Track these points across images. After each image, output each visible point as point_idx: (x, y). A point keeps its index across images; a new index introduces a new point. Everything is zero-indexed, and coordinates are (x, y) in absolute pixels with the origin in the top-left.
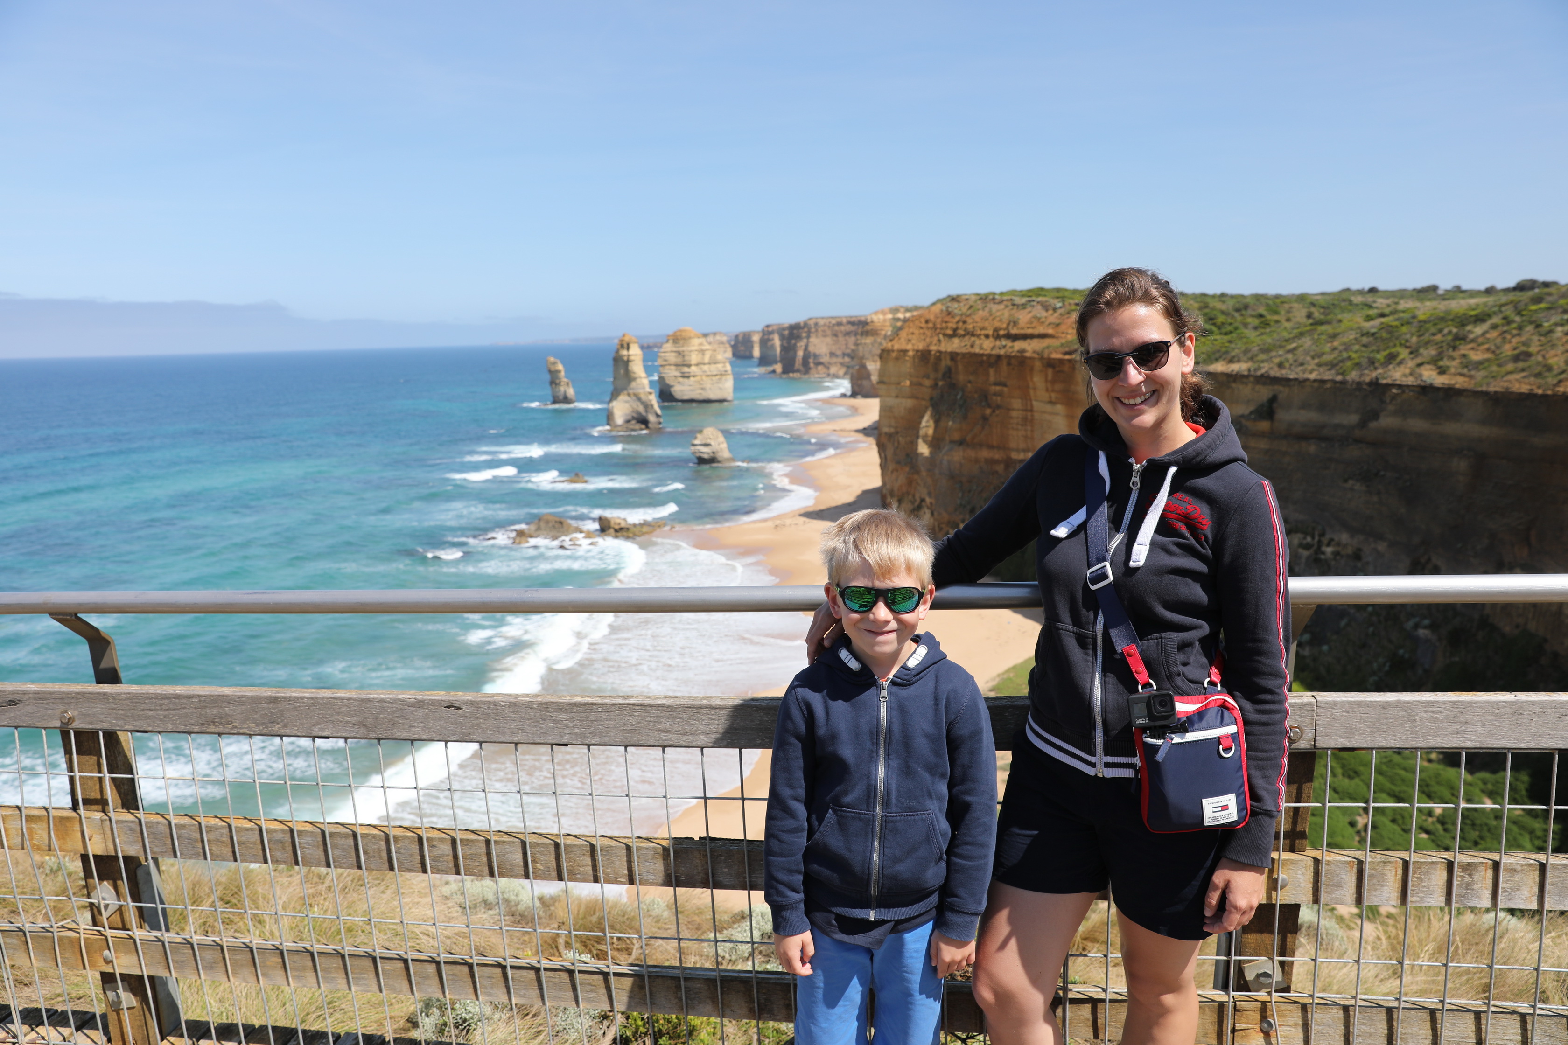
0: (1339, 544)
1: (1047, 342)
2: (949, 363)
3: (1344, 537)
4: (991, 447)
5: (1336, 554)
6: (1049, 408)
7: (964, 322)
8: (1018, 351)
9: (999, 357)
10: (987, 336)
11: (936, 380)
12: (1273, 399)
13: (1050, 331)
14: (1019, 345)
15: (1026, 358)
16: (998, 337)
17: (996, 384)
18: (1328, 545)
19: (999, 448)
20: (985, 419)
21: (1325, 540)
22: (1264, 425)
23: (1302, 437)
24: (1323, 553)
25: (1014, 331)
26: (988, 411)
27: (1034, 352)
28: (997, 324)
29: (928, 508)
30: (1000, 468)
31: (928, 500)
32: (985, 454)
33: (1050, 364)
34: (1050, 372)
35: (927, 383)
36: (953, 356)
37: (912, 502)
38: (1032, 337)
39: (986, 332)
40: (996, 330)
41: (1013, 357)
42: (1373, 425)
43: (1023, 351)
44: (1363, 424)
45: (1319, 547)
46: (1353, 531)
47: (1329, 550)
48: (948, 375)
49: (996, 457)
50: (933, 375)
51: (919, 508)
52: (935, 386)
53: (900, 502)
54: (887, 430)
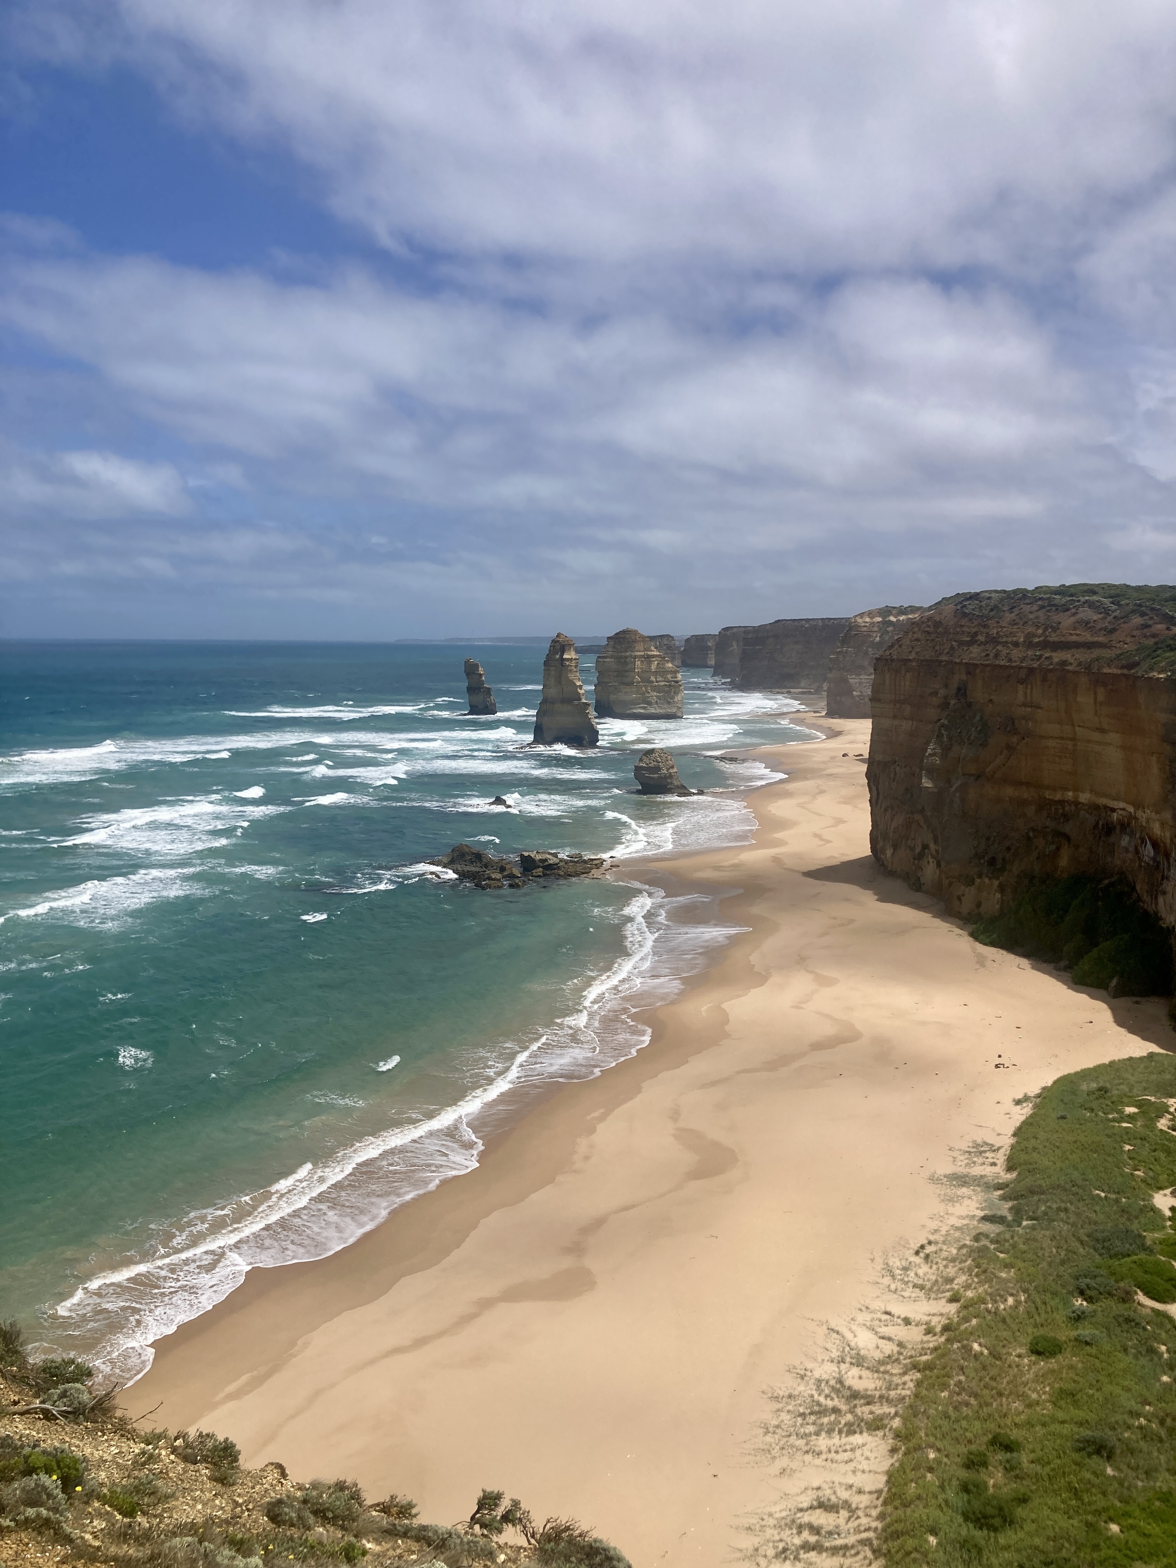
1: (1097, 653)
2: (964, 677)
4: (1018, 783)
6: (1096, 736)
7: (985, 626)
8: (1057, 664)
9: (1031, 671)
10: (1016, 644)
11: (946, 697)
13: (1101, 639)
14: (1058, 656)
15: (1069, 671)
16: (1030, 645)
17: (1024, 705)
19: (1028, 784)
20: (1010, 748)
25: (1054, 638)
26: (1015, 739)
27: (1080, 664)
28: (1031, 629)
29: (933, 857)
30: (1031, 810)
31: (932, 846)
32: (1009, 791)
33: (1098, 680)
34: (1101, 691)
35: (935, 701)
36: (971, 669)
37: (912, 849)
38: (1077, 645)
39: (1015, 639)
40: (1029, 636)
41: (1051, 671)
43: (1064, 663)
48: (962, 691)
49: (1026, 796)
50: (942, 692)
51: (921, 856)
52: (945, 706)
53: (895, 847)
54: (879, 757)
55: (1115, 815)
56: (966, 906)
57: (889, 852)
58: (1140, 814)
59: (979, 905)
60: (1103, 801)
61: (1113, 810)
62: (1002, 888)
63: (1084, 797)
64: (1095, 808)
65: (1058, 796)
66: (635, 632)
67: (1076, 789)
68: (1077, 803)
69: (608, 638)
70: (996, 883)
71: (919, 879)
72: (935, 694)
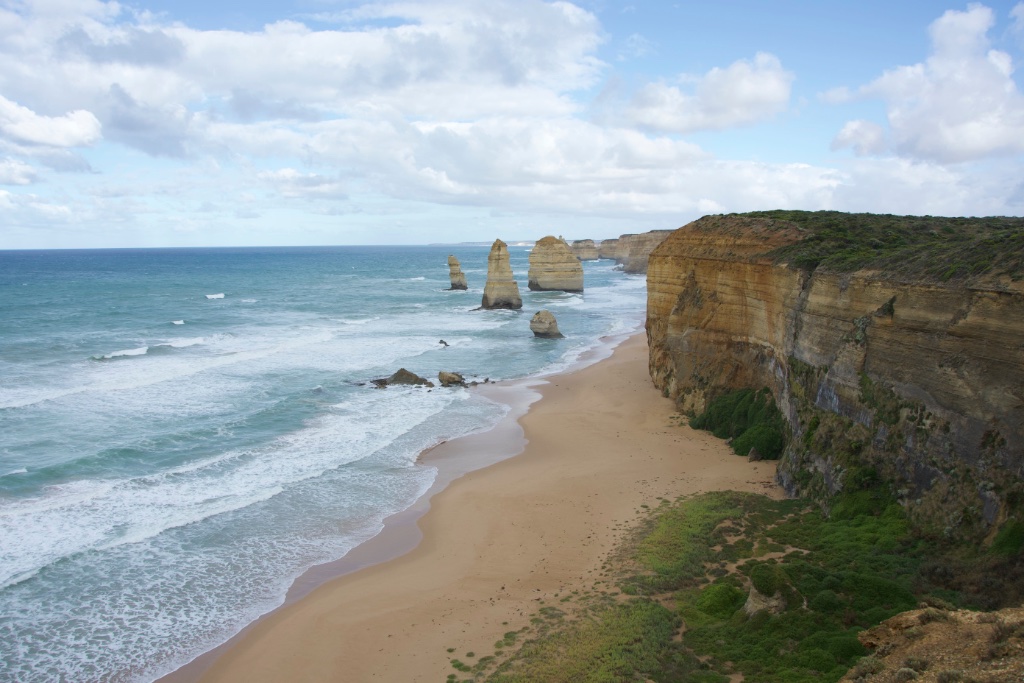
0: (935, 418)
1: (757, 251)
2: (693, 266)
3: (938, 412)
4: (717, 331)
5: (933, 426)
6: (756, 302)
7: (707, 235)
8: (738, 258)
9: (725, 262)
10: (720, 247)
11: (684, 279)
12: (893, 300)
13: (761, 243)
14: (738, 254)
15: (742, 262)
16: (727, 247)
17: (721, 284)
18: (927, 418)
19: (723, 331)
20: (713, 310)
21: (925, 414)
22: (888, 320)
23: (913, 330)
24: (924, 424)
25: (738, 242)
26: (716, 305)
27: (748, 258)
28: (727, 237)
29: (674, 376)
30: (724, 347)
31: (674, 370)
32: (712, 336)
33: (757, 269)
34: (757, 274)
35: (679, 281)
36: (697, 261)
37: (666, 372)
38: (748, 247)
39: (719, 243)
40: (726, 242)
41: (734, 262)
42: (961, 322)
43: (741, 258)
44: (954, 321)
45: (921, 419)
46: (946, 407)
47: (928, 422)
48: (692, 277)
49: (722, 339)
50: (683, 276)
51: (669, 376)
52: (683, 285)
53: (658, 371)
54: (652, 316)
55: (766, 351)
56: (687, 406)
57: (655, 374)
58: (775, 350)
59: (693, 406)
60: (760, 342)
61: (765, 348)
62: (705, 395)
63: (752, 340)
64: (756, 346)
65: (739, 339)
66: (553, 238)
67: (747, 335)
68: (748, 344)
69: (537, 242)
70: (703, 392)
71: (667, 391)
72: (679, 277)
